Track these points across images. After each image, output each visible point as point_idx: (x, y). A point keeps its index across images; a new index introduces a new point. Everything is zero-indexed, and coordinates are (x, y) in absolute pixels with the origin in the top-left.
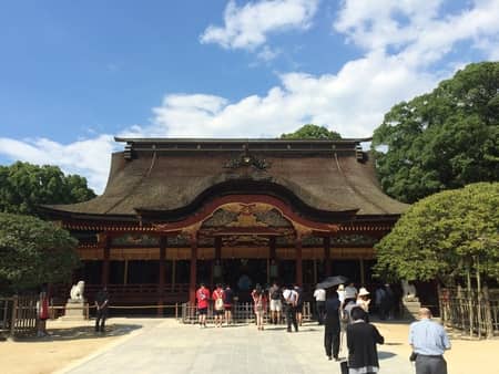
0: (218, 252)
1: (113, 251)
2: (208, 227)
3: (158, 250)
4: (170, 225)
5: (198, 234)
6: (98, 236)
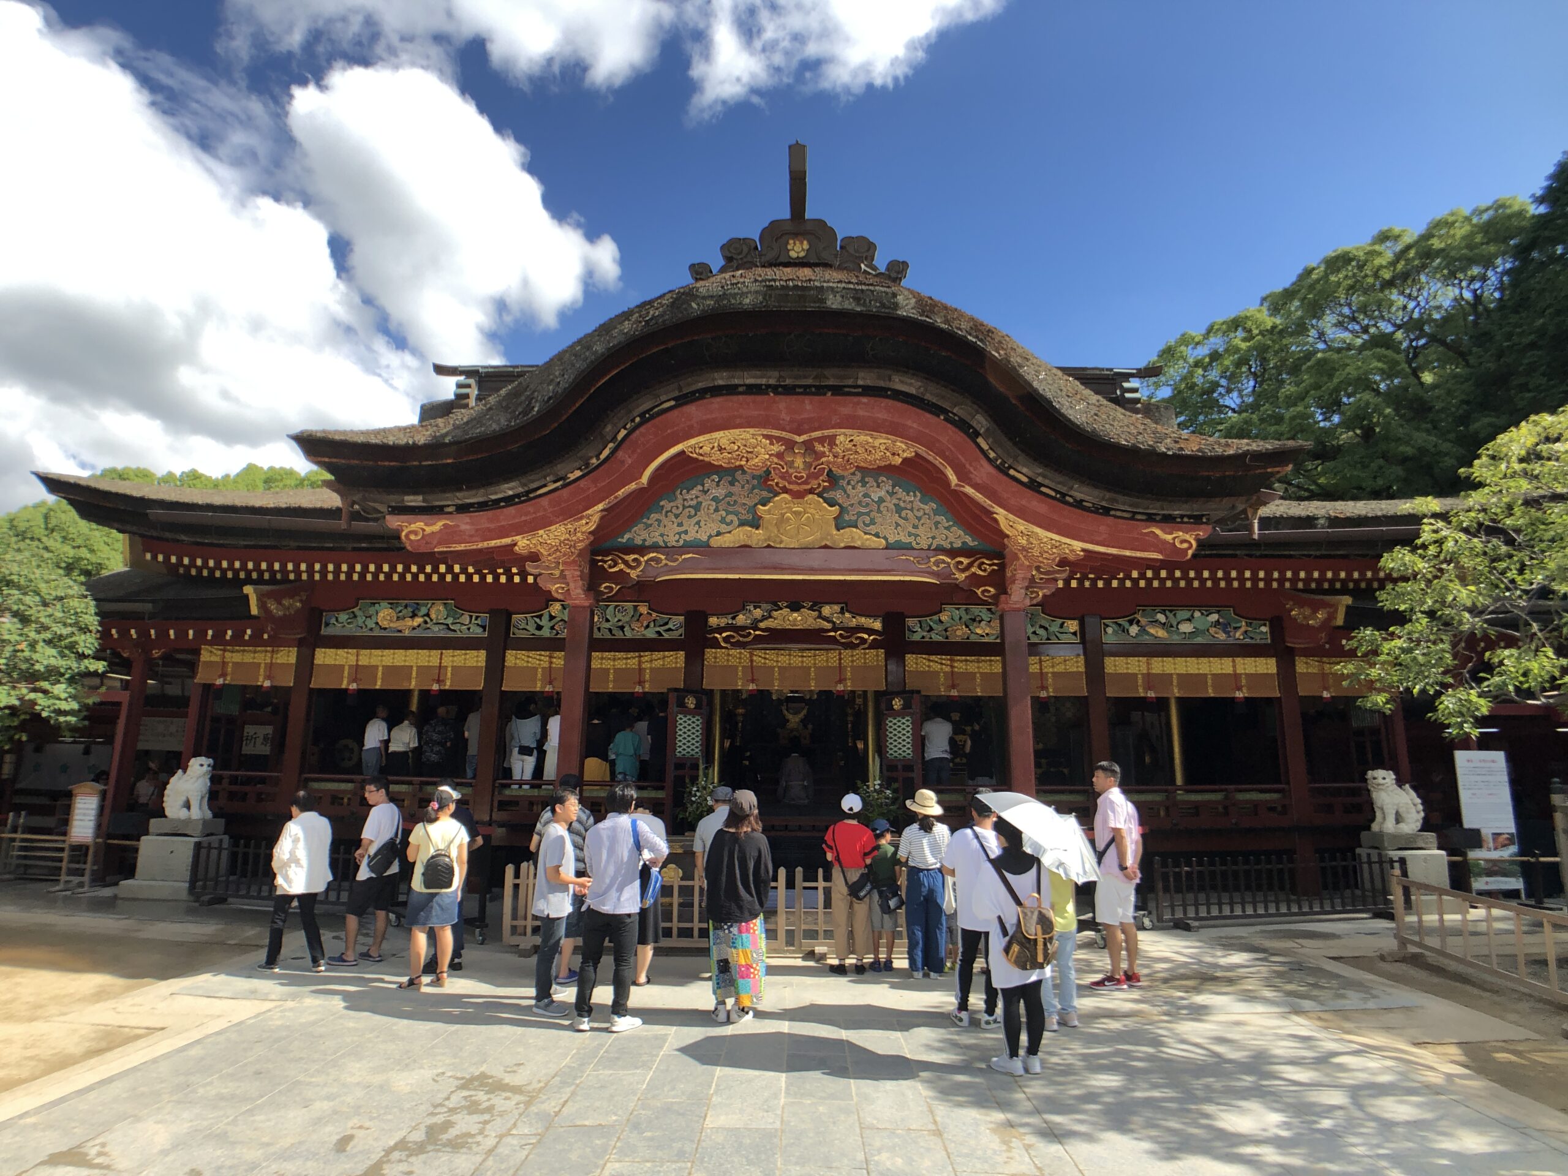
0: (695, 667)
1: (324, 657)
3: (477, 659)
6: (248, 590)
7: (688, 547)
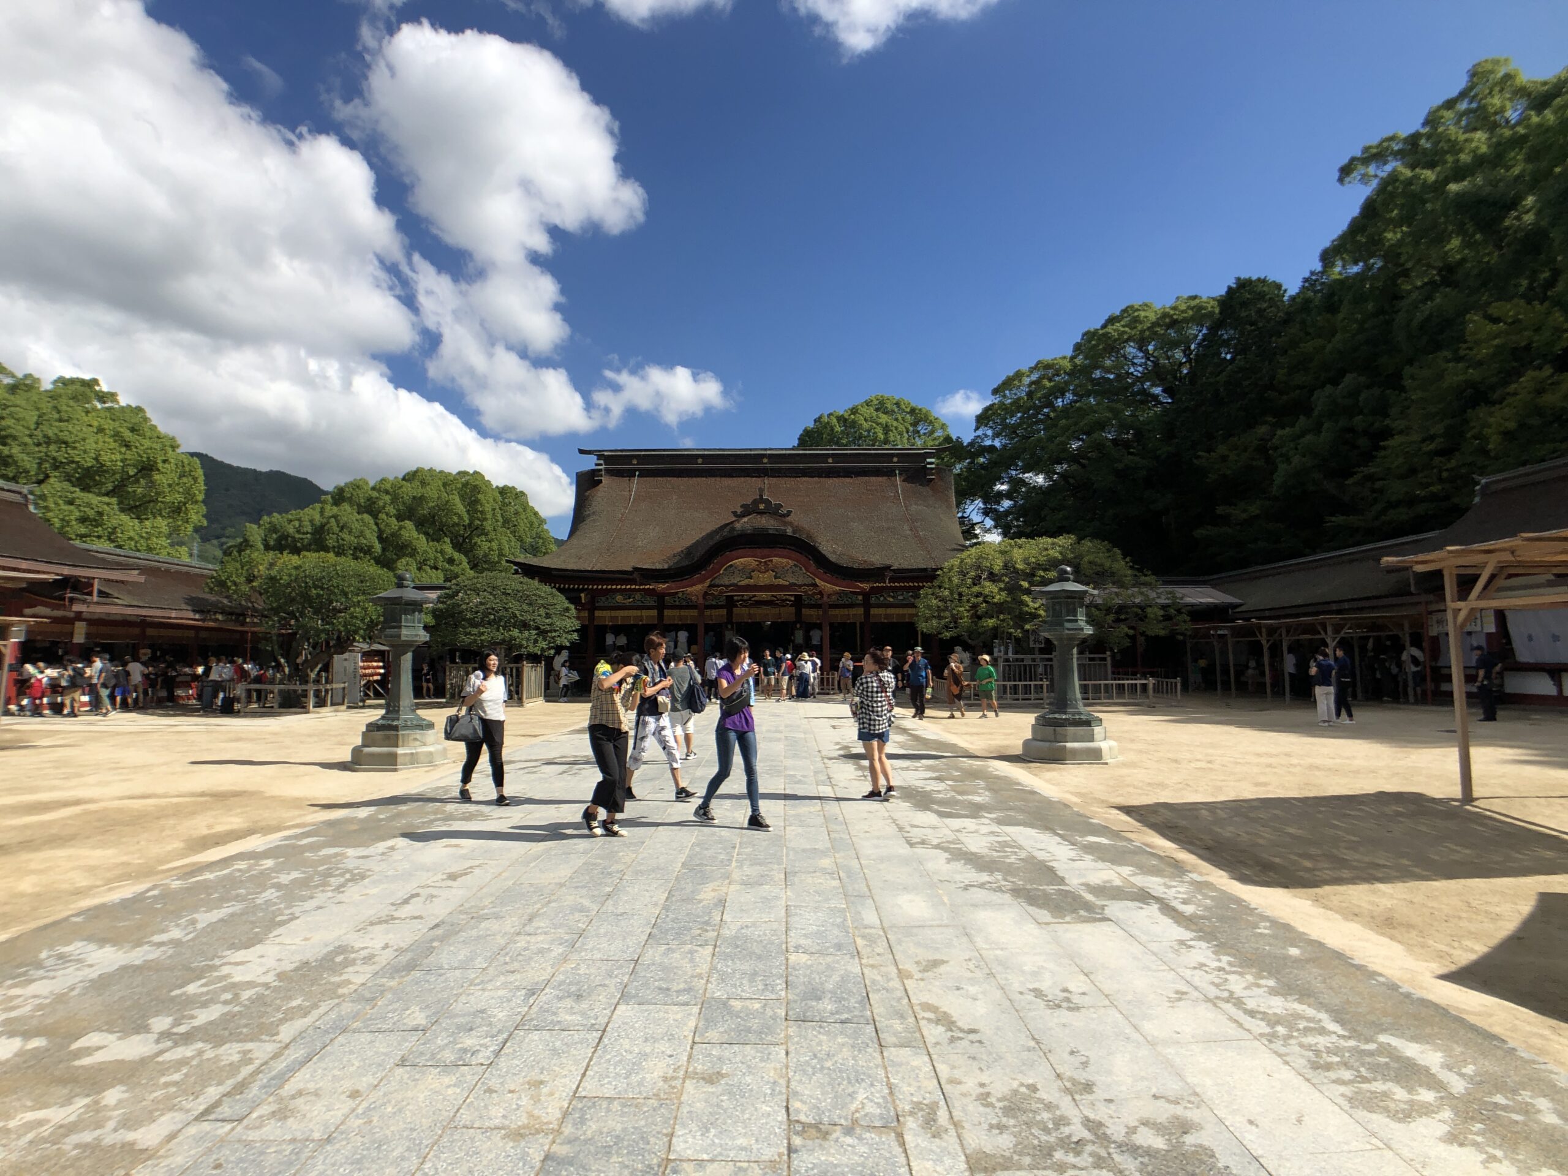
0: (730, 613)
1: (598, 613)
2: (718, 586)
3: (654, 613)
4: (673, 585)
5: (706, 594)
6: (583, 595)
7: (731, 585)
